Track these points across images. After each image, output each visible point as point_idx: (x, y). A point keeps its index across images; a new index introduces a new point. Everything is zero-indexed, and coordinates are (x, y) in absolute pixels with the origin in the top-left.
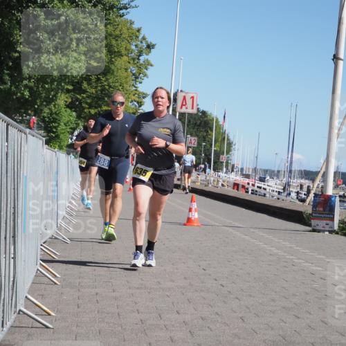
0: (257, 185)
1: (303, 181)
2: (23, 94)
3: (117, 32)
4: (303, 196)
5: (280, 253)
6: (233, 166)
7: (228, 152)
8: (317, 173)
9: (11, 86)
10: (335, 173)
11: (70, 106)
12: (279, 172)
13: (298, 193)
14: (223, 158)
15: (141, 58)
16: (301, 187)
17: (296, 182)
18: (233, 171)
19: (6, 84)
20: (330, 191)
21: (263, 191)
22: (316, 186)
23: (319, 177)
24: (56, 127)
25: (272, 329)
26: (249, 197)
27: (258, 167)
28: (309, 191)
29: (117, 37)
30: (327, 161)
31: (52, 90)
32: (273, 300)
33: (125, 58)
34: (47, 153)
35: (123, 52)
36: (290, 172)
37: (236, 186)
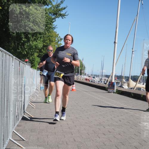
0: (92, 79)
1: (106, 78)
2: (24, 53)
3: (52, 35)
4: (106, 82)
5: (99, 99)
6: (85, 74)
7: (84, 70)
8: (110, 76)
9: (21, 50)
10: (115, 76)
11: (38, 56)
12: (99, 75)
13: (104, 81)
14: (83, 71)
15: (59, 42)
16: (105, 80)
17: (104, 78)
18: (85, 75)
19: (19, 50)
20: (113, 81)
21: (94, 81)
22: (109, 80)
23: (110, 77)
24: (34, 63)
25: (97, 121)
26: (90, 83)
27: (93, 74)
28: (107, 81)
29: (52, 36)
30: (113, 72)
31: (33, 52)
32: (97, 113)
33: (54, 42)
34: (31, 70)
35: (54, 41)
36: (102, 75)
37: (86, 79)
